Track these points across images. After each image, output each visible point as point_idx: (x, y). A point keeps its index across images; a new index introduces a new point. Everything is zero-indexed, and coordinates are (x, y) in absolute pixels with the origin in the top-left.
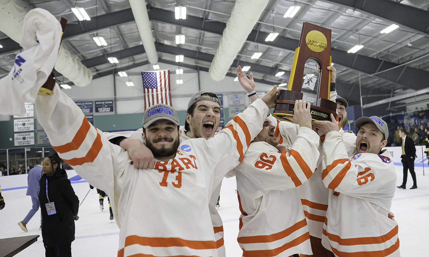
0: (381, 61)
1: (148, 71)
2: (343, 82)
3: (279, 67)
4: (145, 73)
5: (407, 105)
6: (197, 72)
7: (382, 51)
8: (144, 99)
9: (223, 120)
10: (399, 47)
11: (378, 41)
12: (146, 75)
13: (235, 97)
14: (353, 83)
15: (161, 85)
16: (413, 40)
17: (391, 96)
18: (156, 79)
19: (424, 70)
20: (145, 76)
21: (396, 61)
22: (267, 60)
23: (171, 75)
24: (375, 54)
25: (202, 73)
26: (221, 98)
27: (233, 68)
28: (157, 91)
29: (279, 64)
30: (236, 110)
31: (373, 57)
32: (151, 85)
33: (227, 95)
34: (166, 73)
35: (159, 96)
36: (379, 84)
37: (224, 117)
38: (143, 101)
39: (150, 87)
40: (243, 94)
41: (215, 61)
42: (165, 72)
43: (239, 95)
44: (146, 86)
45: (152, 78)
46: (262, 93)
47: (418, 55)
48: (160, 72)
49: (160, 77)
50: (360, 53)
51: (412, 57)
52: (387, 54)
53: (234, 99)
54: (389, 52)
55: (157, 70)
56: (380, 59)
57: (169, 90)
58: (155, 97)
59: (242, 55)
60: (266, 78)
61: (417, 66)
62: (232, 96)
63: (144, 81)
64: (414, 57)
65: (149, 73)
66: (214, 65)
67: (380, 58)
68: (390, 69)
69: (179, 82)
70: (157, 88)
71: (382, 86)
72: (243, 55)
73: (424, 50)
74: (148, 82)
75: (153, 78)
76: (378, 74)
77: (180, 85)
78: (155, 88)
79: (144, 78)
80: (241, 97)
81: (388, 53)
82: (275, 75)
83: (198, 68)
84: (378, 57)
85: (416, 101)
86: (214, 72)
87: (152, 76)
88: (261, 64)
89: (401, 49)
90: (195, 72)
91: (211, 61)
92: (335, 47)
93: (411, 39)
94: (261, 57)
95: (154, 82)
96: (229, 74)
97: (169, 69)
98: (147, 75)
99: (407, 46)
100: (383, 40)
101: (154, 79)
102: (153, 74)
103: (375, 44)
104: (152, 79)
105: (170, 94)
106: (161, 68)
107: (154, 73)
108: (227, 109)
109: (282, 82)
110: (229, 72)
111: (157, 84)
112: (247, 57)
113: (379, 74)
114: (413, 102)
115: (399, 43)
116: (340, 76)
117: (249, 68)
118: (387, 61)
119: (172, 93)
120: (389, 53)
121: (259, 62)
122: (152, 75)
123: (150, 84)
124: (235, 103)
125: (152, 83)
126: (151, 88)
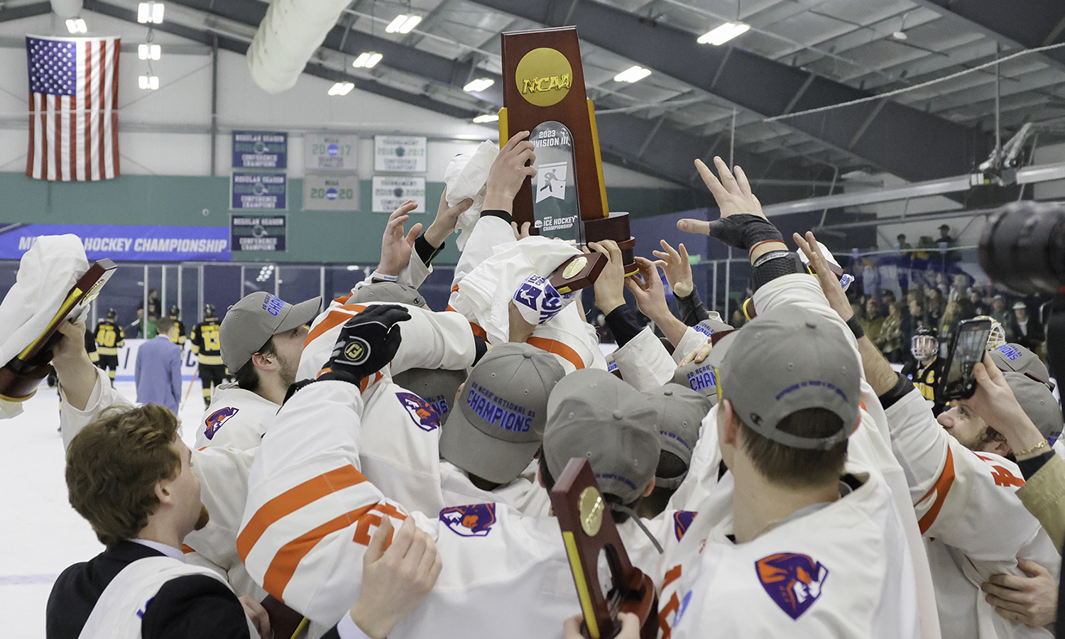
0: (807, 75)
1: (50, 36)
2: (682, 128)
3: (479, 62)
4: (37, 41)
5: (880, 224)
6: (209, 54)
7: (808, 44)
8: (27, 127)
9: (283, 217)
10: (868, 37)
11: (800, 13)
12: (41, 48)
13: (327, 145)
14: (715, 136)
15: (88, 86)
16: (913, 21)
17: (832, 189)
18: (74, 64)
19: (944, 116)
20: (37, 52)
21: (854, 80)
22: (439, 38)
23: (122, 55)
24: (789, 51)
25: (226, 57)
26: (283, 146)
27: (328, 52)
28: (73, 105)
29: (479, 54)
30: (326, 188)
31: (781, 61)
32: (56, 82)
33: (302, 135)
34: (107, 46)
35: (77, 123)
36: (795, 147)
37: (287, 208)
38: (26, 133)
39: (51, 90)
40: (355, 138)
41: (268, 30)
42: (103, 45)
43: (343, 141)
44: (38, 84)
45: (60, 59)
46: (417, 139)
47: (924, 68)
48: (89, 45)
49: (88, 59)
50: (740, 46)
51: (904, 73)
52: (826, 57)
53: (322, 153)
54: (831, 50)
55: (79, 35)
56: (803, 69)
57: (115, 105)
58: (66, 122)
59: (358, 14)
60: (434, 92)
61: (918, 102)
62: (319, 140)
63: (33, 69)
64: (911, 74)
65: (50, 44)
66: (264, 40)
67: (803, 66)
68: (829, 107)
69: (148, 83)
70: (73, 96)
71: (805, 153)
72: (363, 15)
73: (944, 54)
74: (46, 72)
75: (65, 60)
76: (791, 118)
77: (149, 92)
78: (67, 94)
79: (33, 60)
80: (349, 147)
81: (829, 55)
82: (462, 88)
83: (216, 41)
84: (798, 64)
85: (909, 212)
86: (261, 62)
87: (60, 55)
88: (420, 47)
89: (872, 42)
90: (203, 54)
91: (256, 24)
92: (662, 19)
93: (905, 16)
94: (419, 27)
95: (65, 73)
96: (313, 69)
97: (118, 37)
98: (46, 48)
99: (889, 38)
100: (814, 10)
101: (65, 64)
102: (63, 47)
103: (791, 20)
104: (60, 64)
105: (115, 118)
106: (92, 31)
107: (69, 46)
108: (299, 183)
109: (484, 110)
110: (316, 61)
111: (74, 82)
112: (373, 21)
113: (795, 117)
114: (898, 217)
115: (867, 27)
116: (672, 110)
117: (378, 57)
118: (828, 77)
119: (123, 115)
120: (833, 55)
121: (414, 41)
122: (60, 50)
123: (51, 81)
124: (326, 165)
125: (61, 77)
126: (55, 93)
